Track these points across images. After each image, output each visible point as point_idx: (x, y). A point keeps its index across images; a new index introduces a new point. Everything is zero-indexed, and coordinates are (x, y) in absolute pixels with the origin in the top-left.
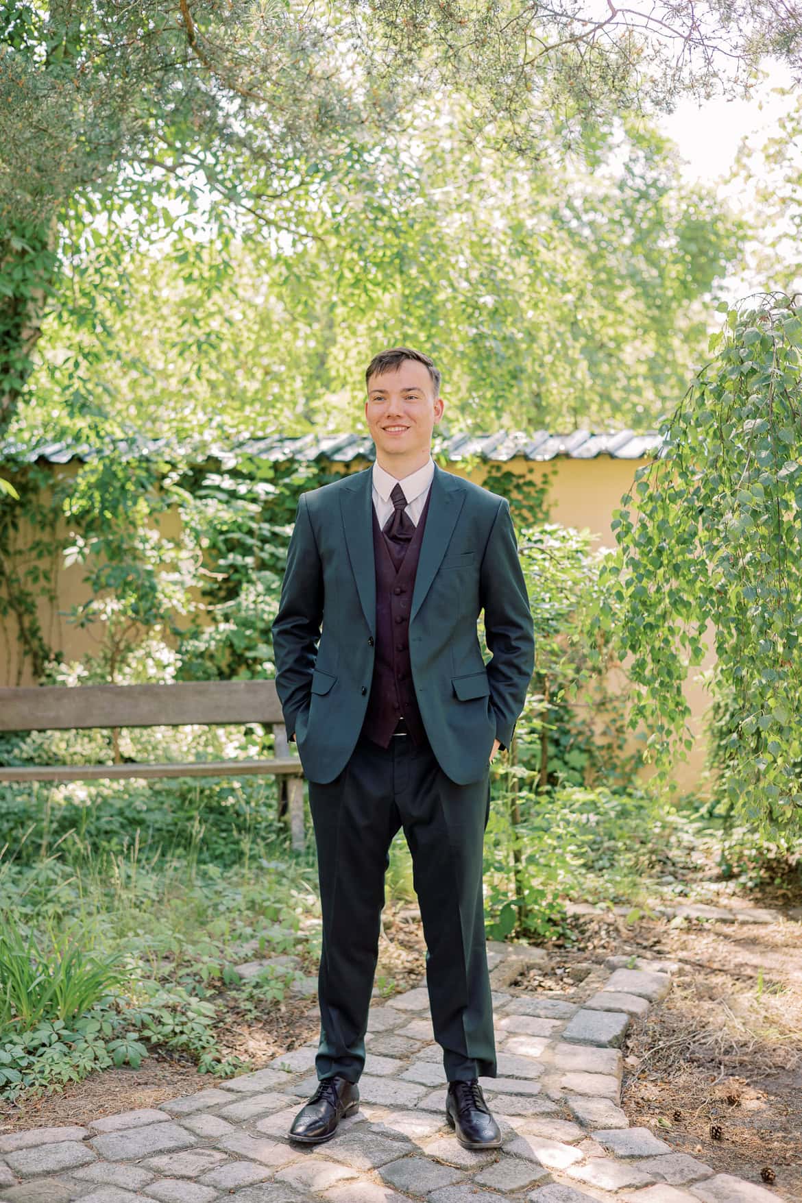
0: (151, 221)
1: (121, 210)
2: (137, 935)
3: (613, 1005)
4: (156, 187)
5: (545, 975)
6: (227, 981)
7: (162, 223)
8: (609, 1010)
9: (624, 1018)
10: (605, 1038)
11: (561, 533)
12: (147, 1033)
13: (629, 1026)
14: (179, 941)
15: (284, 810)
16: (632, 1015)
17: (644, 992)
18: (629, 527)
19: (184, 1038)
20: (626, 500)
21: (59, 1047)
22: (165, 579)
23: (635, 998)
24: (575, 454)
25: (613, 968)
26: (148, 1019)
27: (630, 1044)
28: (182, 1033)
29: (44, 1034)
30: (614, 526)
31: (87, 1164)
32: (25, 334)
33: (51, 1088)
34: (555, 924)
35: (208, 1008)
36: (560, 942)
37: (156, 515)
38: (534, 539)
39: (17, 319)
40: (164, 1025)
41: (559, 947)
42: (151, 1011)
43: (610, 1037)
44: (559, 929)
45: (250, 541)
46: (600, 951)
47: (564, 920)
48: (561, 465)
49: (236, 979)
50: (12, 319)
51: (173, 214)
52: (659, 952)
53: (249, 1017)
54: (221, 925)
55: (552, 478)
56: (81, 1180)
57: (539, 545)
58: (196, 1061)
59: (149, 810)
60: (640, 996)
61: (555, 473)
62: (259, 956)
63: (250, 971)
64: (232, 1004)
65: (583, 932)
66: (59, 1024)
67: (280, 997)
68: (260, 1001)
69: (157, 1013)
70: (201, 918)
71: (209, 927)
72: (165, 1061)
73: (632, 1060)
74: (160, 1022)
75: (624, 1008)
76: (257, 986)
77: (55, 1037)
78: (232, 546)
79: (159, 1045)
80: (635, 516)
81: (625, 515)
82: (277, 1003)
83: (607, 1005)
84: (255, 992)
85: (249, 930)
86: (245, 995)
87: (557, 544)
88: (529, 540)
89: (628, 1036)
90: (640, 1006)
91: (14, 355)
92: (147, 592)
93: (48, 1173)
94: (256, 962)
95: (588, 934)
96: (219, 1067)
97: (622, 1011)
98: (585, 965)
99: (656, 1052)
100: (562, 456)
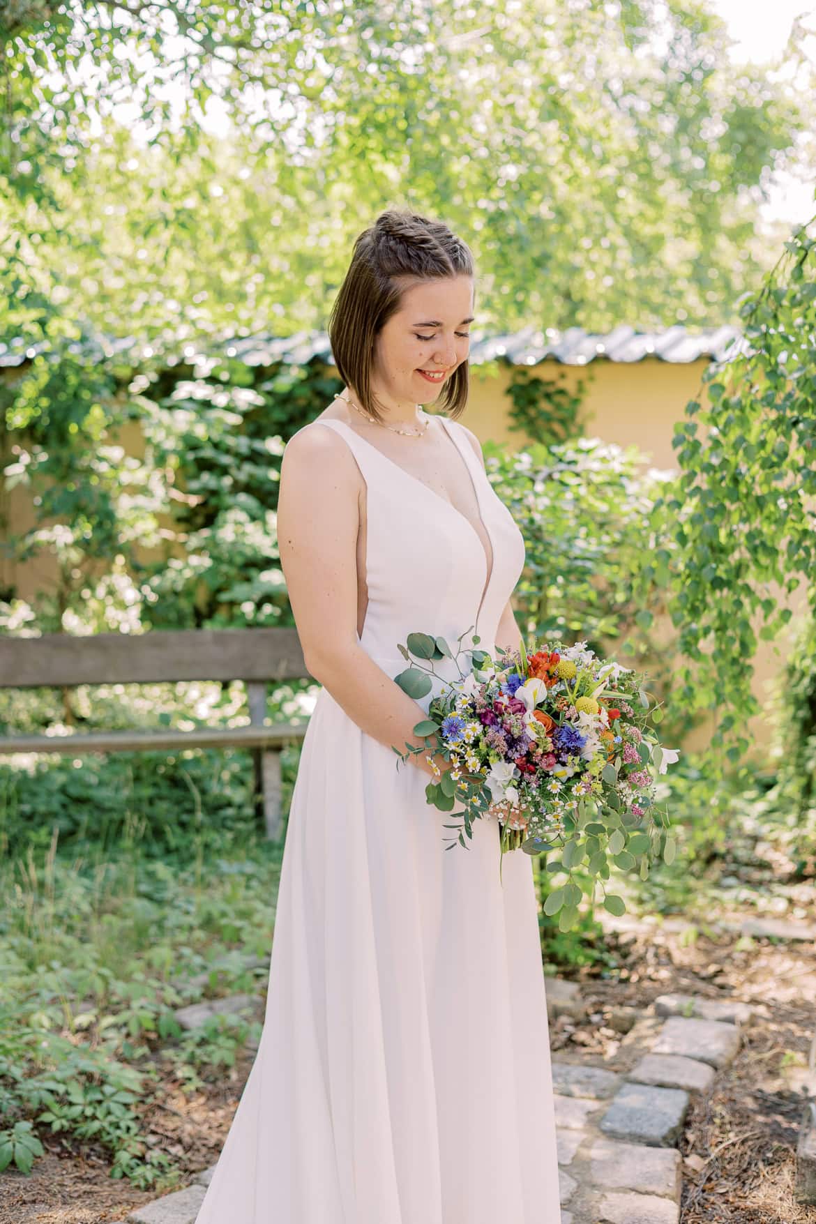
0: (113, 77)
1: (76, 61)
2: (50, 969)
3: (668, 1078)
4: (117, 33)
5: (577, 1024)
6: (163, 1033)
7: (126, 79)
8: (661, 1085)
9: (682, 1099)
10: (657, 1132)
11: (601, 452)
12: (46, 1117)
13: (689, 1110)
14: (104, 978)
15: (259, 789)
16: (692, 1092)
17: (708, 1056)
18: (696, 445)
19: (95, 1125)
20: (693, 408)
22: (124, 506)
23: (695, 1064)
24: (615, 357)
25: (664, 1014)
26: (49, 1099)
27: (691, 1138)
28: (94, 1118)
30: (676, 443)
34: (589, 944)
35: (131, 1077)
36: (596, 970)
37: (116, 428)
38: (566, 459)
40: (71, 1104)
41: (596, 976)
42: (52, 1086)
43: (665, 1131)
44: (595, 954)
45: (226, 460)
46: (646, 984)
47: (601, 938)
48: (600, 369)
49: (175, 1030)
51: (139, 68)
52: (722, 987)
53: (190, 1087)
54: (162, 954)
55: (588, 386)
57: (573, 467)
58: (109, 1155)
59: (101, 784)
60: (702, 1060)
61: (592, 379)
62: (210, 994)
63: (196, 1018)
64: (168, 1067)
65: (625, 956)
67: (230, 1059)
68: (205, 1064)
69: (61, 1089)
70: (139, 940)
71: (147, 955)
72: (70, 1157)
73: (693, 1162)
74: (64, 1101)
75: (683, 1081)
76: (203, 1042)
78: (205, 465)
79: (62, 1133)
80: (706, 432)
81: (692, 428)
82: (225, 1068)
83: (659, 1077)
84: (198, 1052)
85: (198, 960)
86: (184, 1056)
87: (596, 466)
88: (561, 460)
89: (687, 1125)
90: (700, 1077)
92: (105, 520)
94: (206, 1003)
95: (631, 959)
96: (140, 1170)
97: (677, 1087)
98: (628, 1011)
99: (726, 1149)
100: (601, 359)
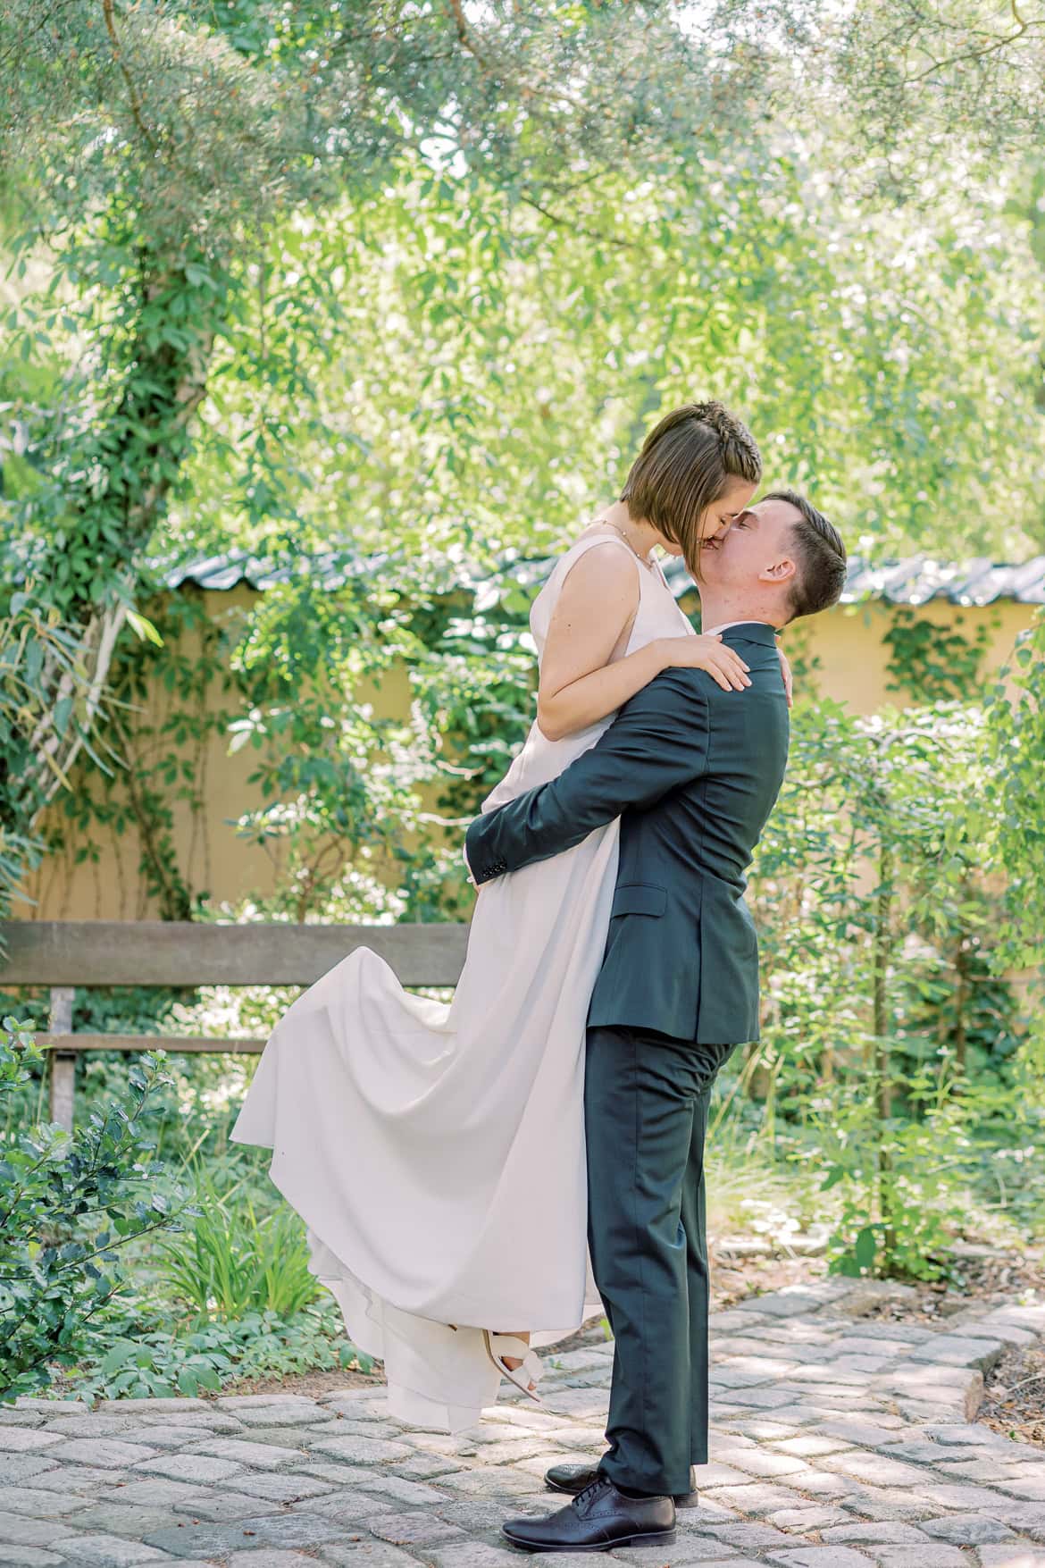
3: (984, 1333)
8: (978, 1337)
9: (996, 1346)
10: (961, 1360)
11: (957, 716)
13: (1001, 1355)
16: (1008, 1344)
17: (1031, 1326)
18: (1007, 705)
20: (1003, 672)
21: (273, 1338)
23: (1018, 1330)
24: (1026, 596)
25: (999, 1304)
27: (998, 1373)
29: (251, 1323)
31: (324, 1421)
32: (183, 395)
33: (268, 1374)
34: (937, 1264)
38: (920, 722)
39: (172, 373)
43: (970, 1360)
44: (942, 1270)
45: (518, 718)
48: (1007, 612)
50: (165, 372)
55: (992, 633)
56: (319, 1432)
60: (1028, 1329)
61: (997, 624)
66: (271, 1315)
73: (998, 1389)
75: (999, 1336)
77: (266, 1329)
78: (490, 726)
80: (1014, 692)
81: (1002, 690)
83: (977, 1333)
87: (954, 730)
88: (914, 724)
89: (998, 1366)
90: (1023, 1338)
91: (168, 427)
93: (281, 1425)
95: (981, 1279)
97: (995, 1339)
99: (1033, 1382)
100: (1009, 598)
